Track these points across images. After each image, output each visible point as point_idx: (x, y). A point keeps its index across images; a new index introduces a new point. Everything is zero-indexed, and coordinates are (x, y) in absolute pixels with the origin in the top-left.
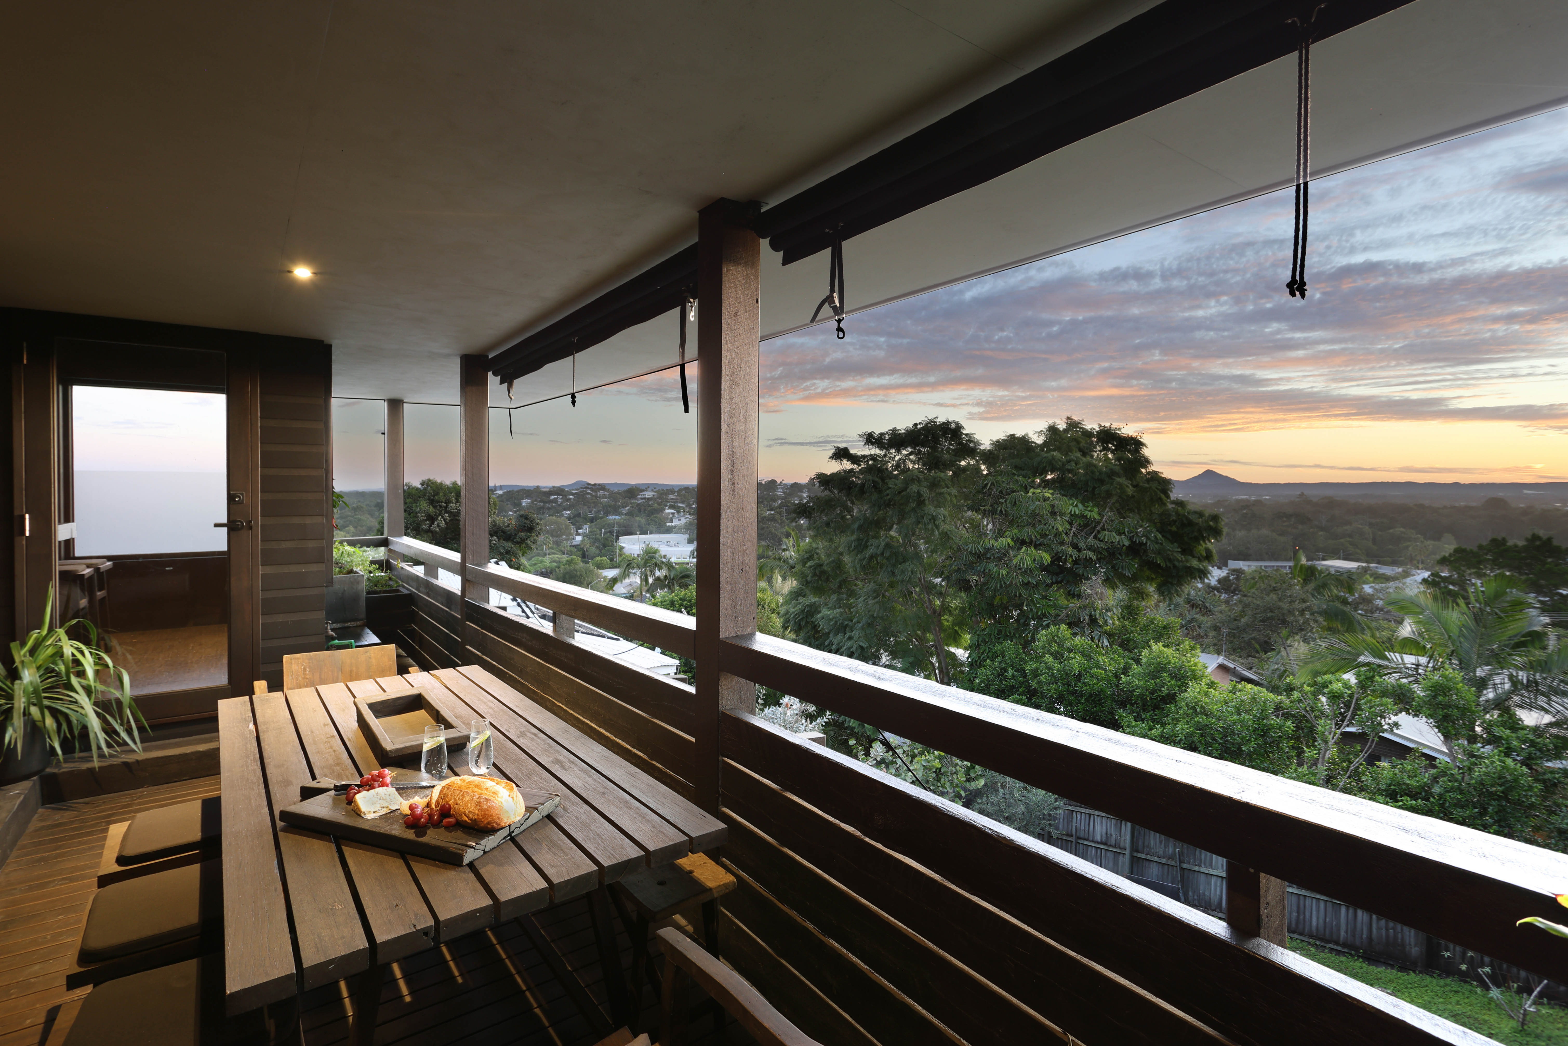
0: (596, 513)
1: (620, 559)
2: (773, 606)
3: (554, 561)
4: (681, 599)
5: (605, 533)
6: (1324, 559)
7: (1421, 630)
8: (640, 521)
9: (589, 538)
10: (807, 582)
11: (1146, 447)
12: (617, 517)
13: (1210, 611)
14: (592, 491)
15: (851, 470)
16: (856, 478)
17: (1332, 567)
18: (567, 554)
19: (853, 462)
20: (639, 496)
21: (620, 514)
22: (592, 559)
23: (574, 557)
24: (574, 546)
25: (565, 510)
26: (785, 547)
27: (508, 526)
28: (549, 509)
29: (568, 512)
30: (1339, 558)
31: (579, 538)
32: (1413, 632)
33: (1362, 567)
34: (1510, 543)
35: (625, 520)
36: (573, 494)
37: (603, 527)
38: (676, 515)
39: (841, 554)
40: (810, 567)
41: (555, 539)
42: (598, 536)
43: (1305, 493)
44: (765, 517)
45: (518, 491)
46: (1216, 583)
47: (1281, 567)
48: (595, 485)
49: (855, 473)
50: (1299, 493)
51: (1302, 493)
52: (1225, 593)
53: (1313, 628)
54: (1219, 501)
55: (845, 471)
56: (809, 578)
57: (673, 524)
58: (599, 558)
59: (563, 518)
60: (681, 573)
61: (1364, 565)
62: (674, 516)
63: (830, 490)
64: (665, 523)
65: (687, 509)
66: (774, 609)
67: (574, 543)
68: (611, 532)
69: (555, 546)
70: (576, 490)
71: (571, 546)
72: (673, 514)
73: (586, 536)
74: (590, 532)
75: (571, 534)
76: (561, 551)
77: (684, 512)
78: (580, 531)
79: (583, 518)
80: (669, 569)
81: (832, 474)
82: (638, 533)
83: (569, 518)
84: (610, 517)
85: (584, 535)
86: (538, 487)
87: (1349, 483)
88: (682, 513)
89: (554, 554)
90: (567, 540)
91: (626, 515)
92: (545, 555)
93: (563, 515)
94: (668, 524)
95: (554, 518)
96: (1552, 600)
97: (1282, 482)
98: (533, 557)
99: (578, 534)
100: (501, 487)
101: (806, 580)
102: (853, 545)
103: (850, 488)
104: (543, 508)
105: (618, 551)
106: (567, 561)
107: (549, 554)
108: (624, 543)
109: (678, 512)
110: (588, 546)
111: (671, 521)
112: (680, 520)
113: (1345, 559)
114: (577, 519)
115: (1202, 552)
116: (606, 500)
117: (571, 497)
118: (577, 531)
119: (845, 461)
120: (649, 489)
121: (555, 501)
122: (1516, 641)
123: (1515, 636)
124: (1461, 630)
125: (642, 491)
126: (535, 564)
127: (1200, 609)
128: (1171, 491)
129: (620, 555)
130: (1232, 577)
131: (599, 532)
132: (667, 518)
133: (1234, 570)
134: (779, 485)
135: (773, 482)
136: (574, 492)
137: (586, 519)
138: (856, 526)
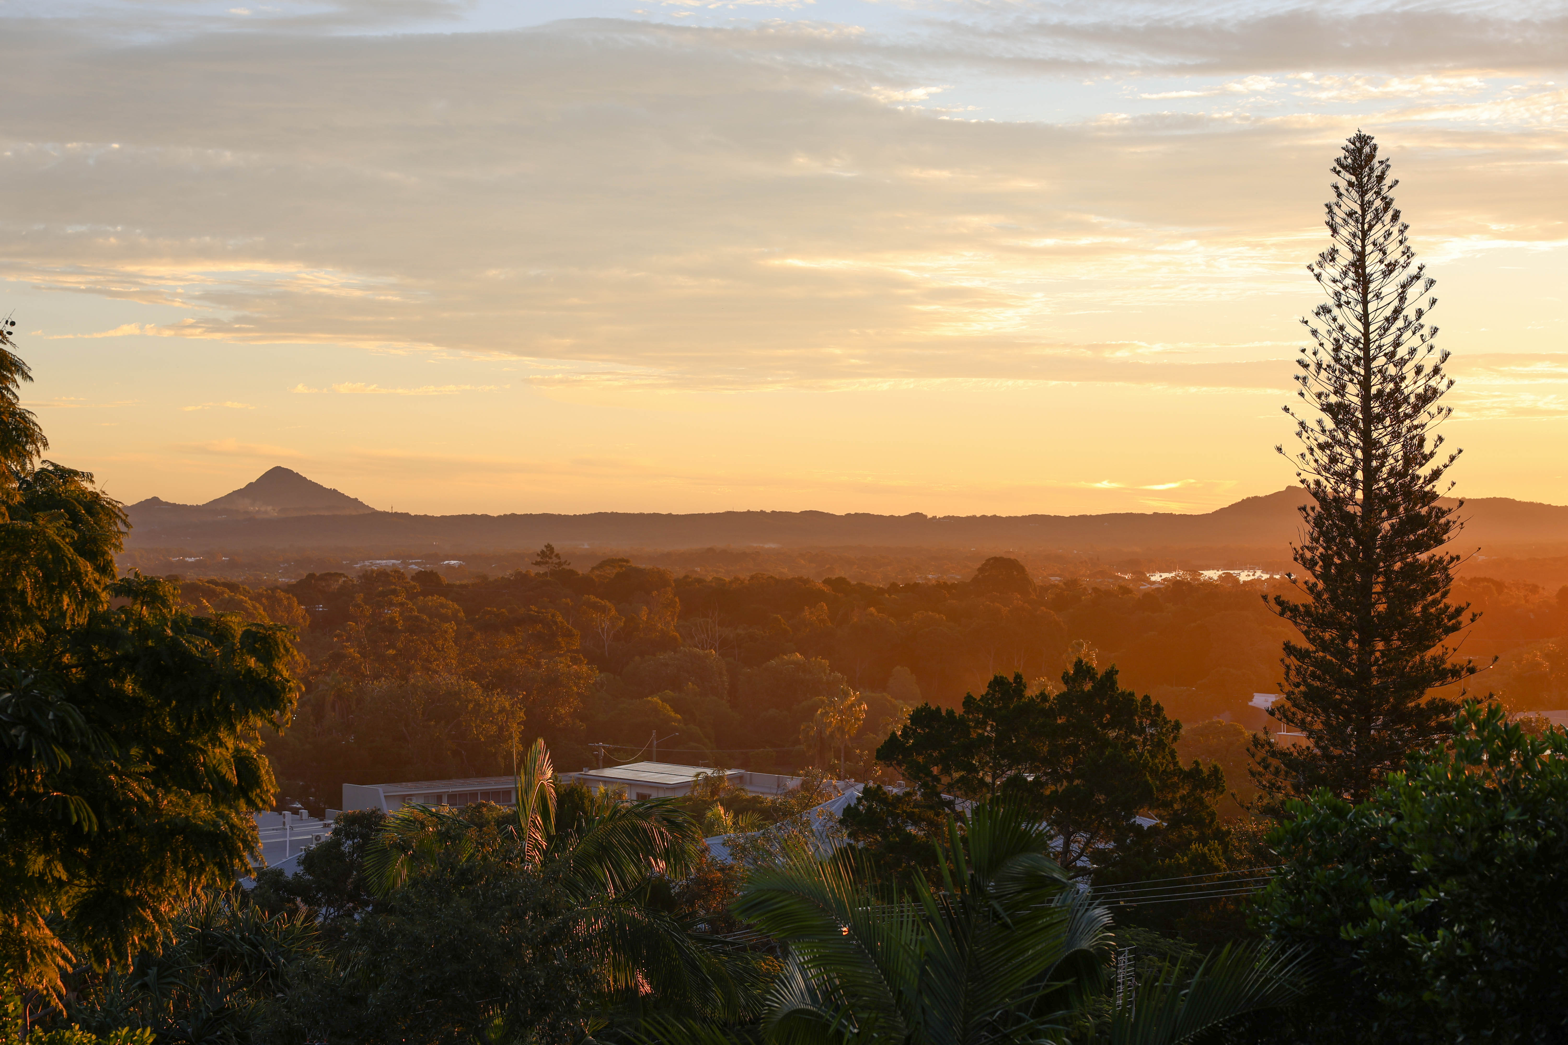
6: (610, 763)
7: (830, 979)
11: (27, 377)
13: (275, 975)
17: (632, 784)
30: (648, 758)
32: (811, 991)
33: (707, 778)
34: (1031, 692)
43: (557, 546)
46: (300, 870)
47: (486, 795)
50: (539, 547)
51: (549, 547)
52: (329, 903)
53: (573, 1000)
54: (311, 576)
61: (709, 772)
87: (670, 516)
96: (1120, 841)
97: (495, 512)
113: (663, 758)
115: (224, 769)
122: (1042, 992)
123: (1040, 978)
124: (923, 971)
127: (246, 970)
128: (118, 547)
130: (347, 846)
133: (352, 820)
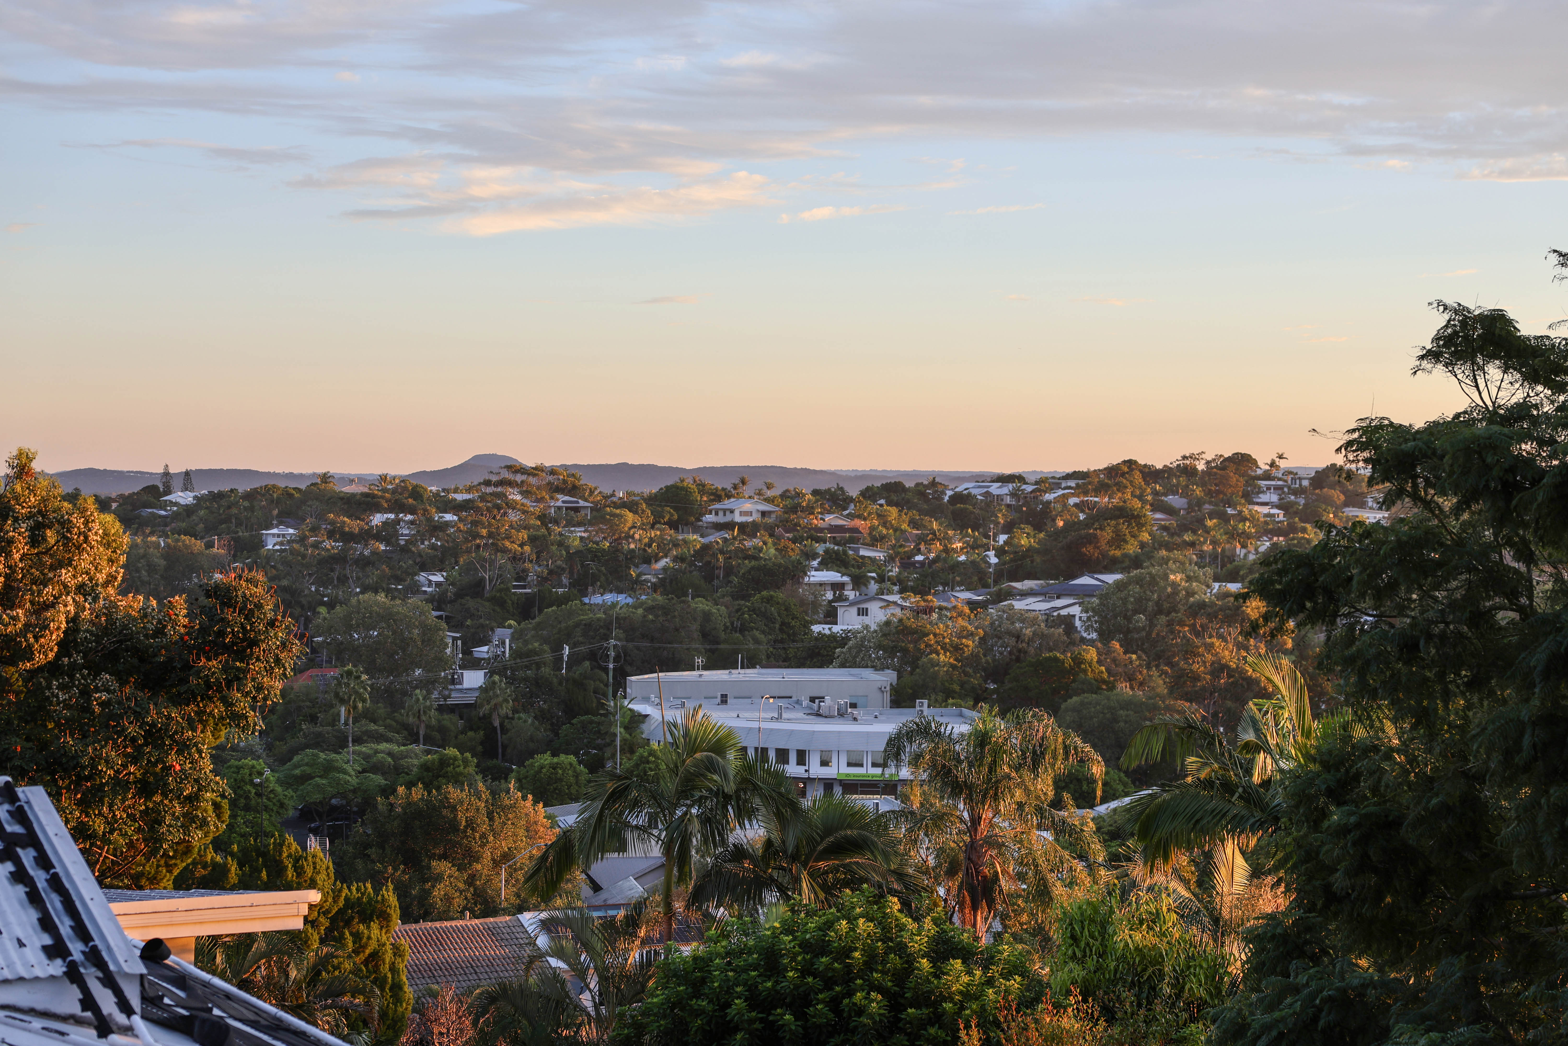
0: (542, 580)
1: (628, 765)
2: (1196, 988)
3: (376, 768)
4: (805, 946)
5: (574, 660)
8: (707, 616)
9: (511, 680)
10: (1332, 898)
12: (622, 599)
14: (526, 494)
15: (1522, 411)
16: (1541, 443)
18: (428, 740)
19: (1532, 378)
20: (709, 518)
21: (632, 586)
22: (521, 764)
23: (452, 752)
24: (454, 709)
25: (424, 567)
26: (1250, 736)
27: (160, 632)
28: (364, 563)
29: (438, 578)
31: (474, 679)
35: (650, 609)
36: (457, 507)
37: (567, 636)
38: (851, 594)
39: (1479, 778)
40: (1343, 831)
41: (383, 681)
42: (546, 671)
44: (1202, 605)
45: (250, 496)
48: (537, 471)
49: (1535, 421)
55: (1492, 415)
56: (1339, 880)
57: (836, 629)
58: (545, 759)
59: (413, 600)
60: (828, 830)
62: (841, 598)
63: (1415, 497)
64: (807, 625)
65: (895, 571)
66: (1202, 1004)
67: (456, 698)
68: (596, 658)
69: (382, 710)
70: (469, 490)
71: (441, 709)
72: (837, 587)
73: (502, 672)
74: (516, 654)
75: (442, 662)
76: (406, 727)
77: (881, 579)
78: (482, 651)
79: (492, 600)
80: (779, 815)
81: (1435, 428)
82: (699, 661)
83: (438, 601)
84: (597, 599)
85: (494, 667)
86: (325, 478)
88: (873, 587)
89: (380, 738)
90: (427, 684)
91: (655, 588)
92: (341, 743)
93: (415, 589)
94: (816, 628)
95: (381, 597)
98: (294, 751)
99: (473, 664)
100: (188, 478)
101: (1327, 888)
102: (1526, 741)
103: (1509, 488)
104: (340, 559)
105: (619, 730)
106: (425, 767)
107: (357, 741)
108: (646, 700)
109: (859, 582)
110: (506, 709)
111: (831, 617)
112: (863, 612)
114: (471, 603)
116: (580, 532)
117: (449, 517)
118: (467, 652)
119: (1494, 371)
120: (747, 490)
121: (387, 533)
125: (718, 496)
126: (305, 778)
129: (629, 748)
131: (548, 656)
132: (815, 605)
134: (1267, 476)
135: (1242, 461)
136: (460, 497)
137: (501, 603)
138: (1539, 657)
